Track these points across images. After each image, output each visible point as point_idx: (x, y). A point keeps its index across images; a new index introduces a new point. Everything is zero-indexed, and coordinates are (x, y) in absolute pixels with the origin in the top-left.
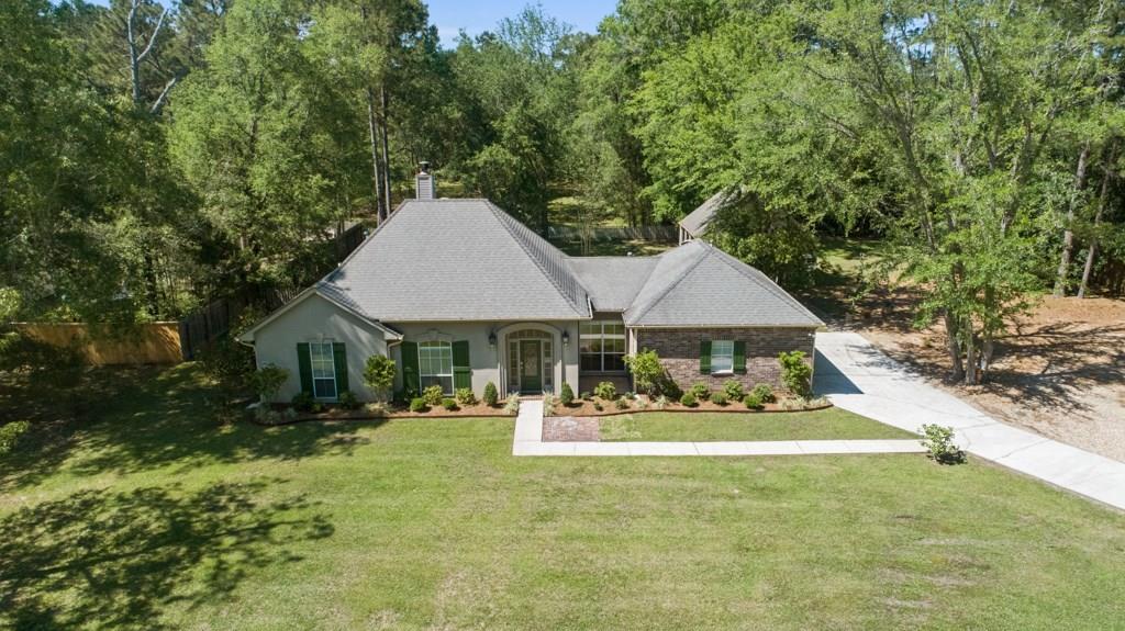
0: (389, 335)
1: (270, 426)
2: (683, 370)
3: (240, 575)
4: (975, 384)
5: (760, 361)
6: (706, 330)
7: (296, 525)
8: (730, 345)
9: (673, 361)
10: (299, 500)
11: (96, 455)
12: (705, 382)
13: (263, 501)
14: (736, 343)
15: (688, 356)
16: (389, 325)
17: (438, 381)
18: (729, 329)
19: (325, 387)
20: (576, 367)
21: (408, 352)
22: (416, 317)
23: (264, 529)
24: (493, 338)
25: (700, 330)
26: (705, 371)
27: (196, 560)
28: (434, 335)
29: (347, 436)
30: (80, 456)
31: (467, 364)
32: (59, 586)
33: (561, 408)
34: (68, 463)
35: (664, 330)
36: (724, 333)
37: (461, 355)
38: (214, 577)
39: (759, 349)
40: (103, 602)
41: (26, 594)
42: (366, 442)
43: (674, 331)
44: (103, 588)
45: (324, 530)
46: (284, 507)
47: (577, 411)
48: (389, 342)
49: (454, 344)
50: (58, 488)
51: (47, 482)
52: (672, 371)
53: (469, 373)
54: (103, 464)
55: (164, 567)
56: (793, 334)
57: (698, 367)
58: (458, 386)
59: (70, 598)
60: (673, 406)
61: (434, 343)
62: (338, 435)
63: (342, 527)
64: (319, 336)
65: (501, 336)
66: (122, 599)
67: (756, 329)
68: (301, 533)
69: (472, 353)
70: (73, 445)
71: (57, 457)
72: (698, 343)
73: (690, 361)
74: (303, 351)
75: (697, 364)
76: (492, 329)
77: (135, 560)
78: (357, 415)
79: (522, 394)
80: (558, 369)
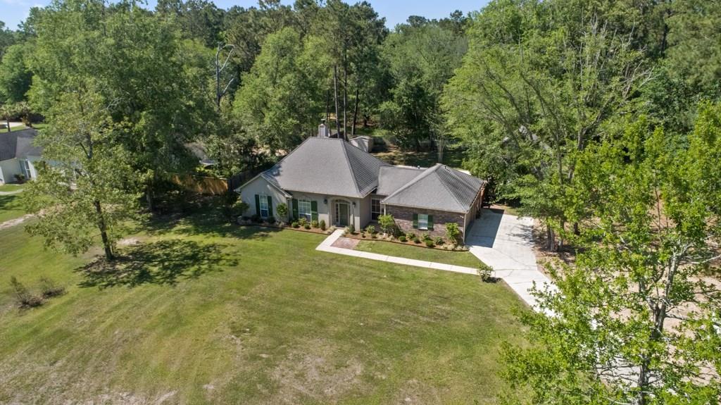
0: (287, 196)
1: (242, 226)
2: (406, 225)
3: (203, 272)
4: (554, 252)
5: (440, 226)
6: (416, 209)
7: (228, 261)
8: (426, 216)
9: (401, 221)
10: (235, 253)
11: (184, 228)
12: (414, 231)
13: (224, 251)
14: (429, 216)
15: (408, 219)
16: (287, 191)
17: (306, 216)
18: (426, 210)
19: (264, 213)
20: (359, 218)
21: (295, 202)
22: (297, 190)
23: (217, 261)
24: (326, 201)
25: (413, 208)
26: (415, 227)
27: (193, 265)
28: (304, 198)
29: (265, 233)
30: (179, 227)
31: (316, 211)
32: (155, 266)
33: (350, 234)
34: (175, 229)
35: (396, 206)
36: (424, 211)
37: (314, 207)
38: (196, 271)
39: (439, 220)
40: (164, 272)
41: (146, 266)
42: (271, 236)
43: (401, 207)
44: (165, 268)
45: (235, 263)
46: (228, 255)
47: (355, 236)
48: (287, 198)
49: (312, 202)
50: (170, 237)
51: (167, 234)
52: (401, 225)
53: (317, 215)
54: (184, 231)
55: (183, 266)
56: (454, 215)
57: (412, 225)
58: (313, 220)
59: (155, 269)
60: (396, 241)
61: (304, 201)
62: (262, 233)
63: (241, 263)
64: (262, 193)
65: (329, 201)
66: (169, 272)
67: (438, 211)
68: (228, 263)
69: (318, 207)
70: (178, 223)
71: (172, 226)
72: (413, 214)
73: (409, 222)
74: (257, 197)
75: (411, 223)
76: (326, 198)
77: (177, 263)
78: (273, 226)
79: (337, 226)
80: (352, 217)
